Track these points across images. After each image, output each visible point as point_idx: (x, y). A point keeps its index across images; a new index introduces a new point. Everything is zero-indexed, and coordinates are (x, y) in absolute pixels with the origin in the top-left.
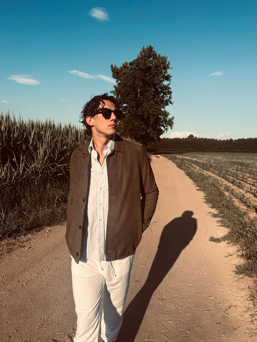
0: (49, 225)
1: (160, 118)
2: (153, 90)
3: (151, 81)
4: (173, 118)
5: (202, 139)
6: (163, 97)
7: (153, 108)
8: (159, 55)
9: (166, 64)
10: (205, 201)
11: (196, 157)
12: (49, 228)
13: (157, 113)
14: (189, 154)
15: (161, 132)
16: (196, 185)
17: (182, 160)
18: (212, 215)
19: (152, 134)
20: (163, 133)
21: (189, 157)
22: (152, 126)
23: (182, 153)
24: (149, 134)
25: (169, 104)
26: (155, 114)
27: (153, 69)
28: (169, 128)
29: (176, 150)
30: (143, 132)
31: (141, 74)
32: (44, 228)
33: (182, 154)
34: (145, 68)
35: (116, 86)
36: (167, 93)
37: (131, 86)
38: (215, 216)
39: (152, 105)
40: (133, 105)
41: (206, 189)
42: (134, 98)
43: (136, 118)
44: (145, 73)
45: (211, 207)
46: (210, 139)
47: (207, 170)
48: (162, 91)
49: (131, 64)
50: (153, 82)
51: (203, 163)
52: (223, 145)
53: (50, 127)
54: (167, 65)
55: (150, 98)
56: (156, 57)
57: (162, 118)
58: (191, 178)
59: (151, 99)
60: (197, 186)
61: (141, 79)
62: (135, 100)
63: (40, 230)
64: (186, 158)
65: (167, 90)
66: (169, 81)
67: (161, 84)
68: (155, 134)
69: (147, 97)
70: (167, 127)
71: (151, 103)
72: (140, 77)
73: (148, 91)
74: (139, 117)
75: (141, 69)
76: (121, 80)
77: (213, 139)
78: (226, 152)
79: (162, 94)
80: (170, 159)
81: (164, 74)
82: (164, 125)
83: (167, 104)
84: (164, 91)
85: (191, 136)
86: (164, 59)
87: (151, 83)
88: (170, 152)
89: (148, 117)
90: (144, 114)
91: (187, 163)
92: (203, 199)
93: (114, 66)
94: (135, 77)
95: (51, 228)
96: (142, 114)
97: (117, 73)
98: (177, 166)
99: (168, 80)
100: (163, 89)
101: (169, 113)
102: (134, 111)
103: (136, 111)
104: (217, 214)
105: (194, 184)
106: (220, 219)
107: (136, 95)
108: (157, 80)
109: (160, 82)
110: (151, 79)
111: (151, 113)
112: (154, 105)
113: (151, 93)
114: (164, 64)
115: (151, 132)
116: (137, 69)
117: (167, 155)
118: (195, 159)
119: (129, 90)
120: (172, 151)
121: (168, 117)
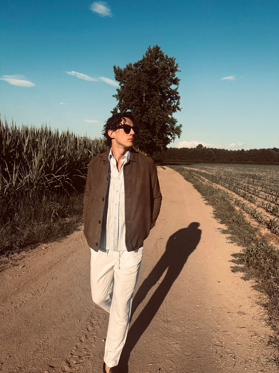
0: (45, 242)
1: (167, 126)
2: (160, 94)
3: (157, 85)
4: (181, 126)
5: (212, 149)
6: (170, 102)
7: (159, 114)
8: (167, 56)
9: (174, 66)
10: (214, 216)
11: (205, 169)
12: (45, 245)
13: (164, 120)
14: (197, 165)
15: (167, 141)
16: (204, 199)
17: (190, 171)
18: (221, 231)
19: (158, 144)
20: (170, 142)
21: (197, 168)
22: (159, 135)
24: (155, 144)
25: (177, 110)
26: (162, 121)
27: (159, 72)
28: (177, 136)
29: (183, 160)
30: (148, 141)
31: (147, 77)
32: (39, 245)
33: (189, 166)
34: (151, 70)
35: (120, 89)
36: (174, 98)
37: (135, 90)
38: (224, 232)
39: (158, 111)
40: (137, 111)
41: (215, 204)
42: (139, 103)
43: (141, 125)
44: (150, 76)
45: (220, 223)
46: (220, 150)
47: (217, 182)
48: (169, 96)
49: (136, 65)
50: (159, 86)
51: (212, 176)
52: (234, 155)
53: (46, 133)
54: (175, 68)
55: (156, 103)
56: (163, 59)
57: (169, 126)
58: (199, 191)
59: (157, 105)
60: (205, 200)
61: (147, 82)
62: (140, 106)
63: (35, 248)
64: (194, 170)
65: (175, 95)
66: (177, 85)
67: (169, 88)
68: (162, 144)
69: (152, 103)
70: (174, 136)
71: (157, 109)
72: (146, 79)
73: (154, 95)
74: (144, 124)
75: (147, 72)
76: (124, 83)
77: (223, 150)
79: (169, 99)
80: (177, 171)
81: (172, 77)
82: (172, 133)
83: (175, 111)
84: (172, 96)
85: (200, 146)
86: (172, 61)
87: (157, 87)
88: (177, 163)
89: (154, 124)
90: (149, 121)
91: (195, 175)
92: (211, 213)
93: (117, 67)
94: (140, 80)
95: (47, 245)
96: (148, 121)
97: (121, 75)
98: (185, 179)
99: (175, 84)
100: (170, 93)
101: (177, 121)
102: (138, 118)
103: (141, 118)
104: (226, 230)
105: (203, 198)
106: (229, 235)
107: (141, 99)
108: (164, 83)
109: (167, 86)
110: (158, 83)
111: (157, 120)
112: (160, 111)
113: (158, 98)
114: (171, 67)
115: (157, 140)
116: (142, 71)
117: (174, 166)
118: (203, 171)
119: (134, 95)
120: (179, 162)
121: (175, 124)
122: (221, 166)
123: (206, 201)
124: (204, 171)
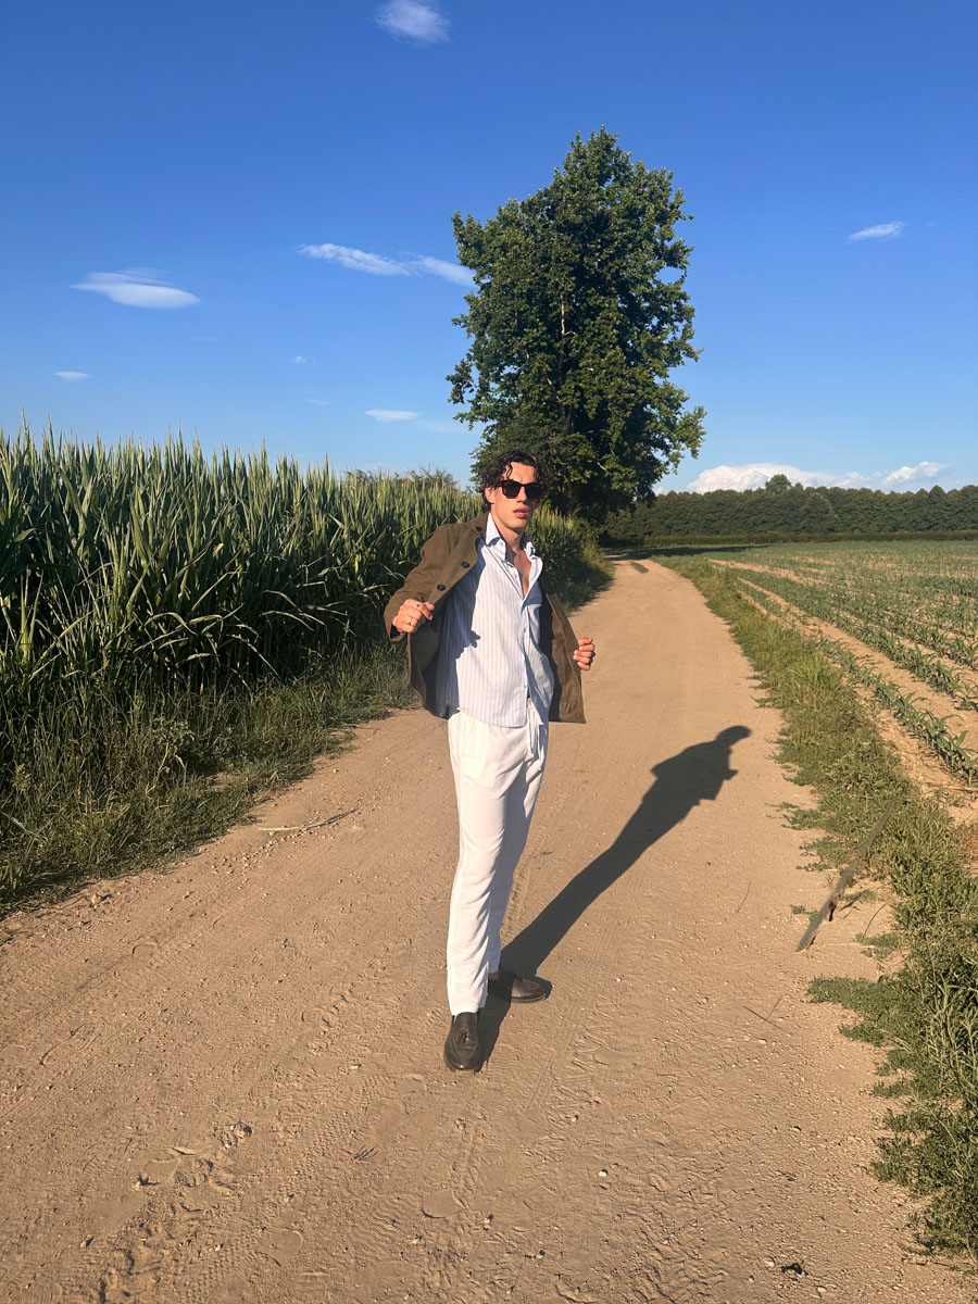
1: (649, 416)
2: (620, 305)
3: (609, 272)
4: (700, 413)
5: (822, 490)
6: (657, 330)
7: (617, 375)
8: (641, 170)
9: (666, 201)
10: (778, 753)
11: (793, 564)
13: (637, 394)
14: (765, 550)
15: (651, 471)
16: (757, 683)
17: (729, 576)
18: (789, 814)
19: (620, 481)
20: (663, 475)
21: (763, 564)
22: (620, 450)
23: (740, 549)
24: (609, 480)
25: (684, 358)
26: (628, 400)
27: (616, 224)
28: (686, 451)
29: (719, 537)
30: (582, 473)
31: (569, 246)
33: (736, 554)
34: (585, 221)
35: (476, 295)
36: (673, 317)
37: (530, 295)
38: (802, 820)
39: (614, 364)
40: (540, 369)
41: (792, 702)
42: (544, 340)
43: (553, 418)
44: (584, 241)
45: (795, 781)
46: (851, 492)
47: (824, 616)
48: (654, 310)
49: (530, 207)
50: (616, 275)
51: (813, 590)
52: (905, 511)
54: (672, 207)
55: (606, 337)
56: (626, 177)
57: (655, 417)
58: (748, 652)
59: (610, 344)
60: (761, 687)
61: (571, 265)
62: (550, 349)
63: (64, 897)
64: (750, 571)
65: (674, 306)
66: (683, 267)
67: (651, 281)
68: (631, 481)
69: (593, 336)
70: (675, 451)
71: (610, 359)
72: (566, 255)
73: (600, 309)
74: (566, 415)
75: (568, 228)
76: (492, 272)
77: (865, 491)
78: (917, 538)
79: (655, 321)
80: (686, 576)
81: (662, 241)
82: (667, 441)
83: (674, 359)
84: (663, 308)
85: (780, 481)
86: (660, 182)
87: (609, 278)
88: (696, 546)
89: (602, 413)
90: (583, 401)
91: (747, 589)
92: (771, 742)
93: (464, 219)
94: (545, 259)
96: (578, 402)
97: (478, 245)
98: (708, 605)
99: (675, 266)
100: (655, 299)
101: (685, 395)
102: (544, 393)
103: (554, 393)
104: (812, 811)
105: (755, 678)
106: (817, 834)
107: (553, 327)
108: (632, 265)
109: (646, 272)
110: (610, 264)
111: (610, 397)
112: (622, 364)
113: (611, 320)
114: (659, 204)
115: (616, 470)
116: (553, 227)
117: (677, 557)
118: (783, 573)
119: (525, 311)
120: (702, 542)
121: (680, 409)
122: (852, 552)
123: (764, 691)
124: (787, 571)
